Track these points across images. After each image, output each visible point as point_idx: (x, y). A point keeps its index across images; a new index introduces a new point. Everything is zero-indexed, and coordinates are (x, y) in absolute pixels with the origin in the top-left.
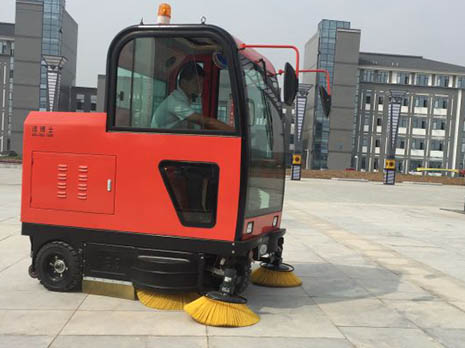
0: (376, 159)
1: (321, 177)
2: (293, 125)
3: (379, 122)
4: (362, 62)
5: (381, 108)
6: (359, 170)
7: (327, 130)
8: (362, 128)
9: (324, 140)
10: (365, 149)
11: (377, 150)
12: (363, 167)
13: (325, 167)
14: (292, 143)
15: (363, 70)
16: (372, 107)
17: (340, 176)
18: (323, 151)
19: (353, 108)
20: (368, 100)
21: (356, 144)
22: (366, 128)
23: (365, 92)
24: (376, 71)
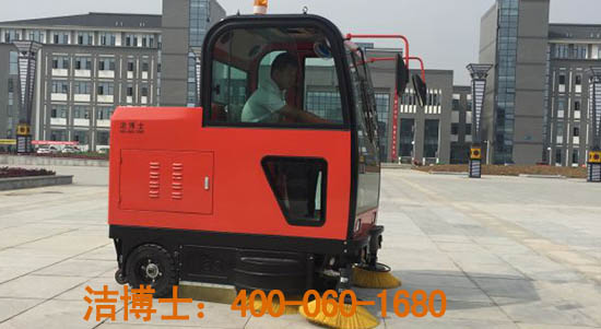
0: (575, 150)
1: (505, 173)
2: (469, 113)
3: (576, 106)
4: (552, 35)
5: (578, 89)
6: (553, 164)
7: (512, 117)
8: (556, 114)
9: (508, 130)
10: (560, 140)
11: (576, 140)
12: (559, 162)
13: (511, 162)
14: (469, 133)
15: (554, 44)
16: (567, 88)
17: (530, 173)
18: (507, 143)
19: (543, 91)
20: (562, 80)
21: (548, 134)
22: (561, 114)
23: (558, 71)
24: (571, 45)
